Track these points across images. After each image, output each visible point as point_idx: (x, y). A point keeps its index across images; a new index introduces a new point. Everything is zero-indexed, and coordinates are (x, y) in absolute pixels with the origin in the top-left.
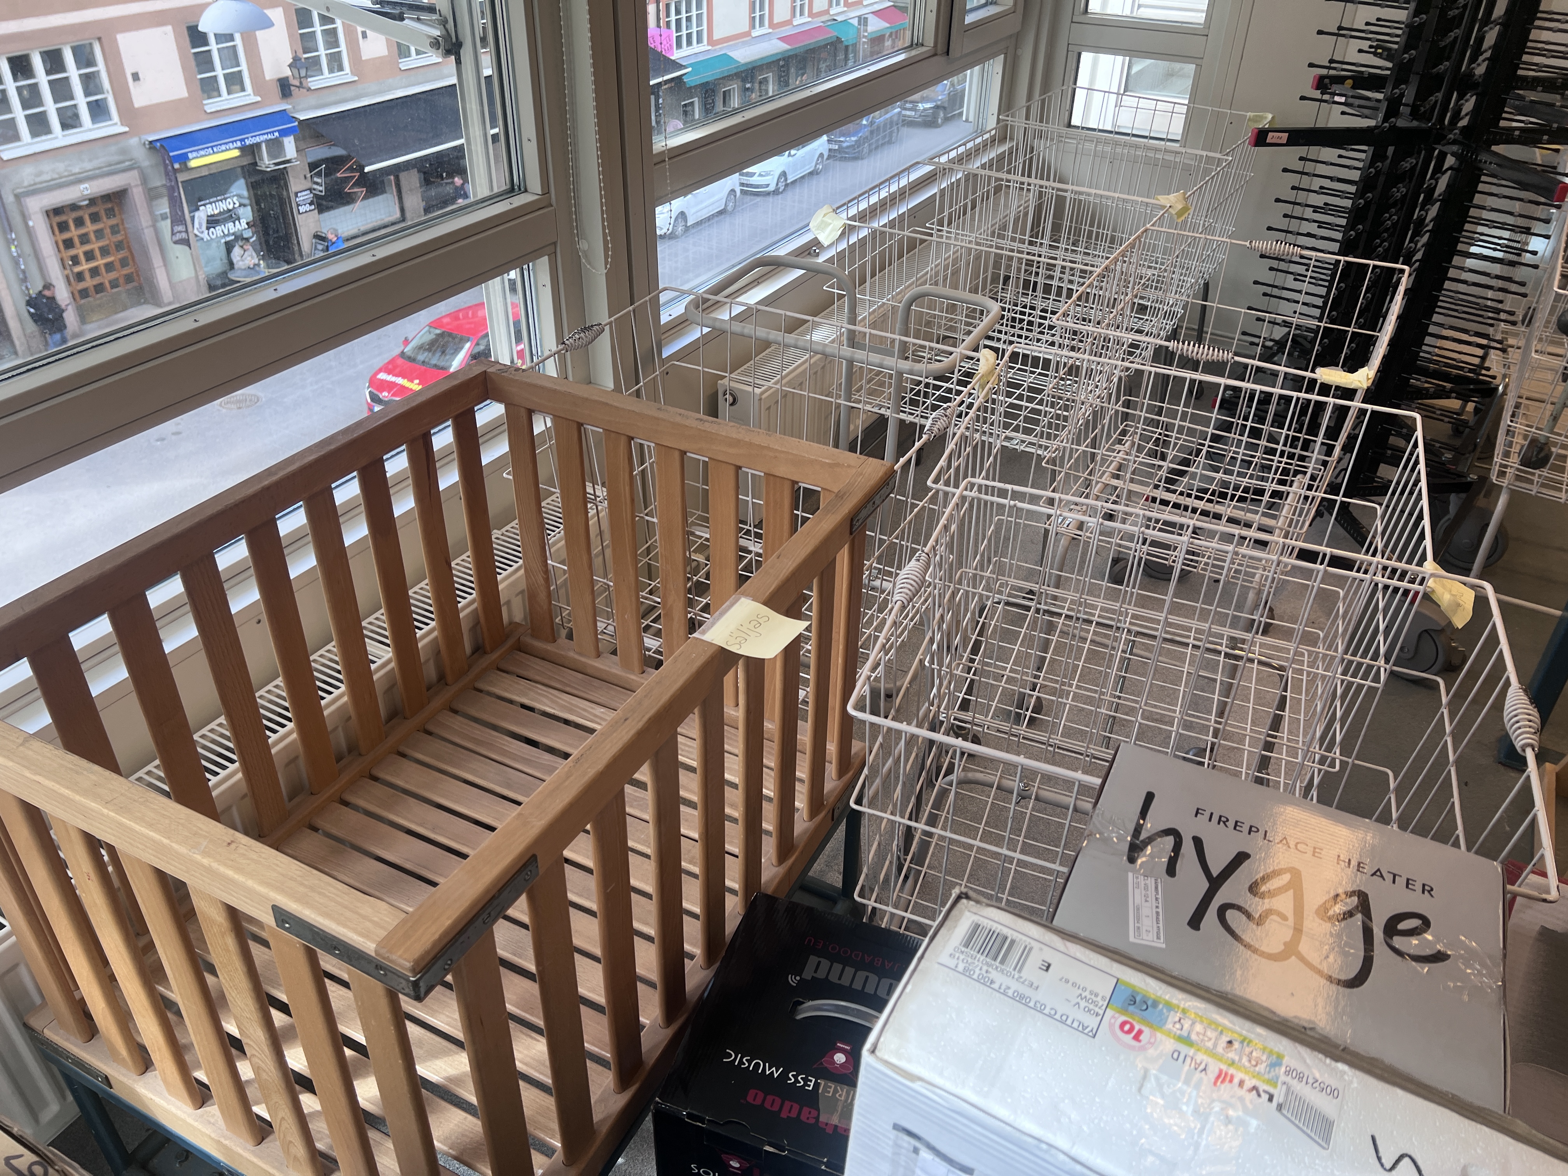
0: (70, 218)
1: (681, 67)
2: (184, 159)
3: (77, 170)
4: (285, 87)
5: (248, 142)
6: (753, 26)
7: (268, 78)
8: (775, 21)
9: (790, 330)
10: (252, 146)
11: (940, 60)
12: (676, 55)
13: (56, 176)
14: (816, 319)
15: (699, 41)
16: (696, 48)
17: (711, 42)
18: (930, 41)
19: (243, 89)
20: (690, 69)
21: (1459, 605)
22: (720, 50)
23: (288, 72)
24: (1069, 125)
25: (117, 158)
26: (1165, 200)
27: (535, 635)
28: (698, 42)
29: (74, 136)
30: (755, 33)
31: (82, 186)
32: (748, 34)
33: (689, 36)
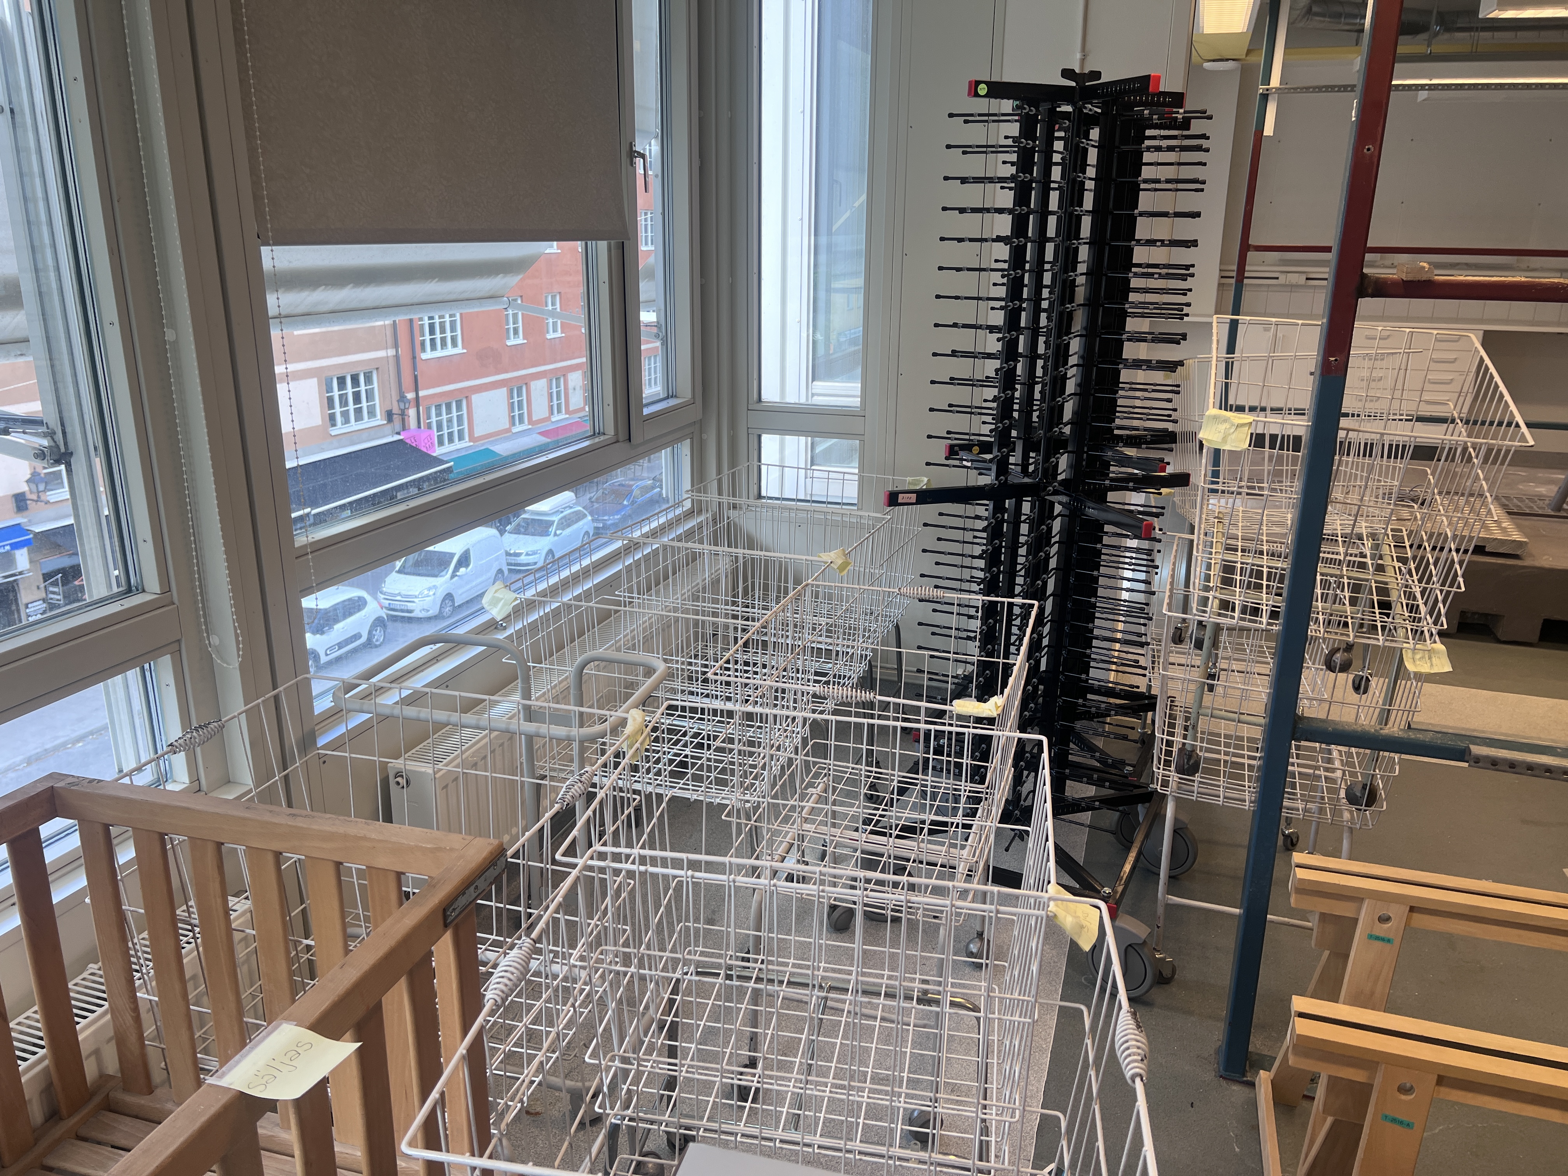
1: (443, 462)
4: (20, 502)
6: (513, 424)
8: (534, 419)
9: (465, 710)
11: (623, 446)
12: (438, 452)
14: (492, 698)
15: (461, 438)
16: (457, 445)
17: (472, 438)
18: (610, 431)
20: (452, 463)
21: (1082, 927)
22: (481, 446)
23: (24, 488)
24: (760, 497)
26: (827, 557)
27: (126, 1090)
28: (459, 440)
30: (515, 430)
32: (508, 430)
33: (451, 435)
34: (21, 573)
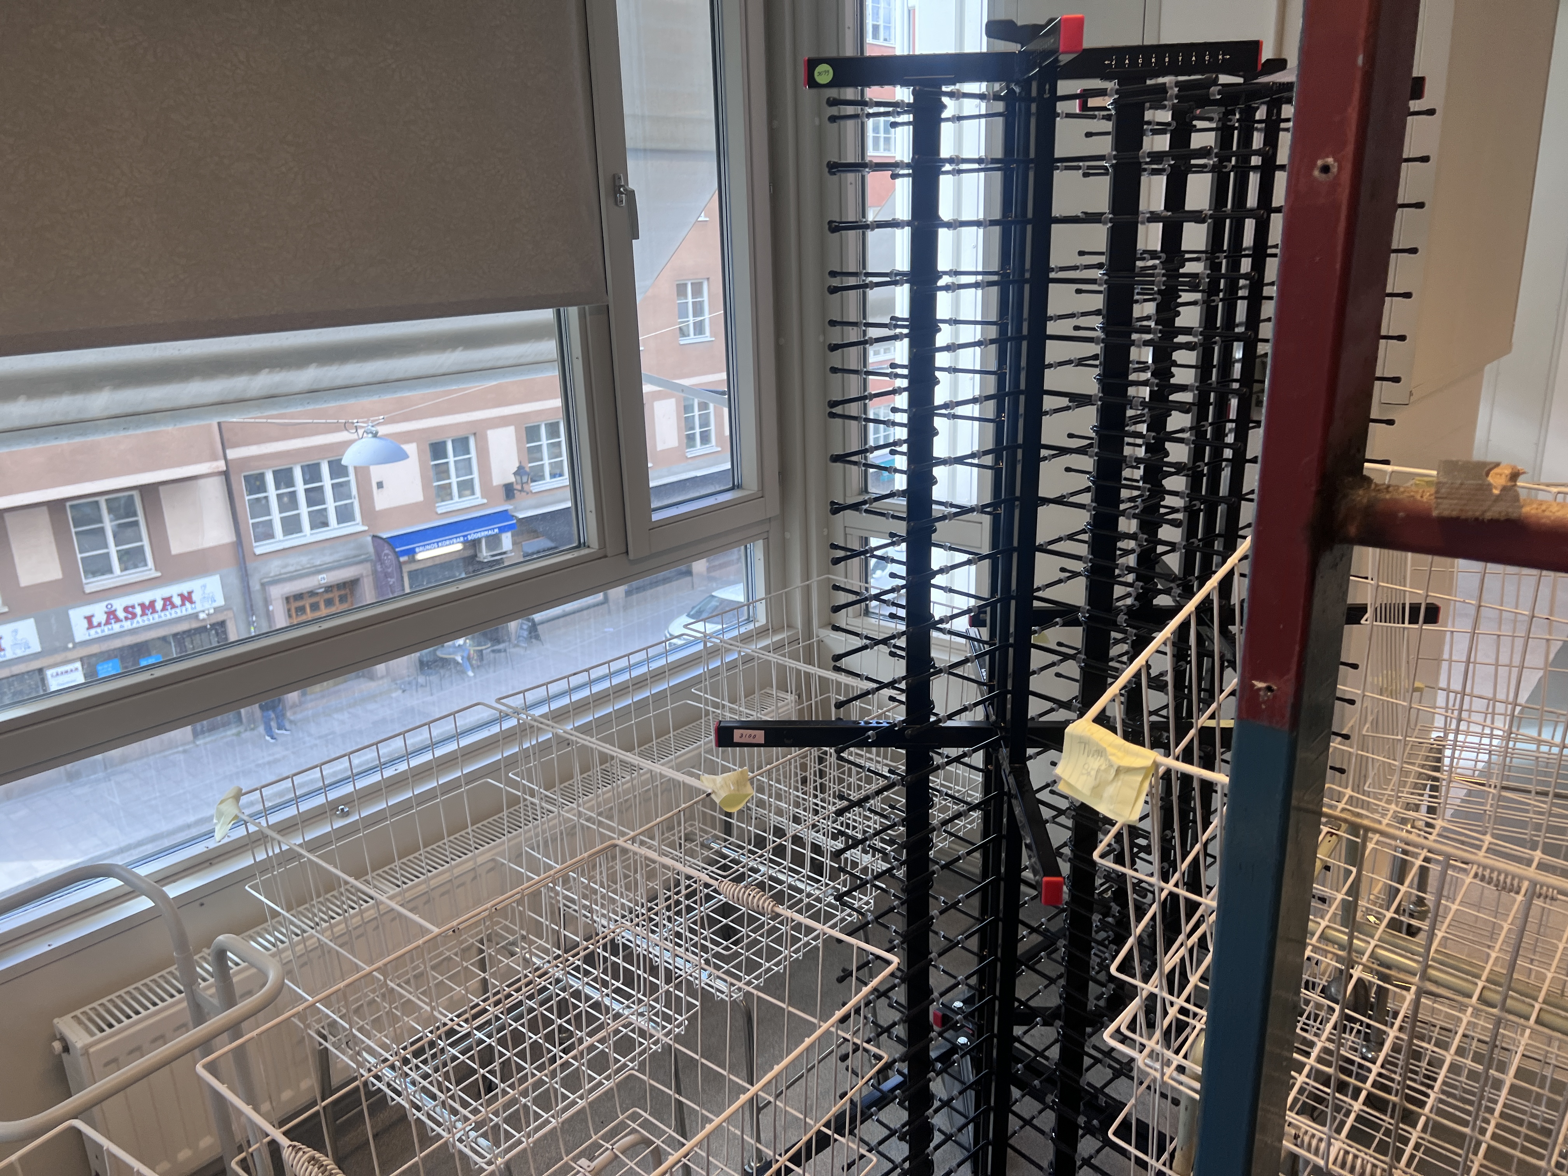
0: (307, 603)
2: (412, 552)
3: (318, 563)
4: (509, 491)
5: (470, 538)
7: (495, 484)
10: (474, 540)
13: (299, 567)
19: (473, 493)
23: (512, 479)
25: (353, 553)
29: (322, 534)
31: (320, 577)
34: (504, 553)
